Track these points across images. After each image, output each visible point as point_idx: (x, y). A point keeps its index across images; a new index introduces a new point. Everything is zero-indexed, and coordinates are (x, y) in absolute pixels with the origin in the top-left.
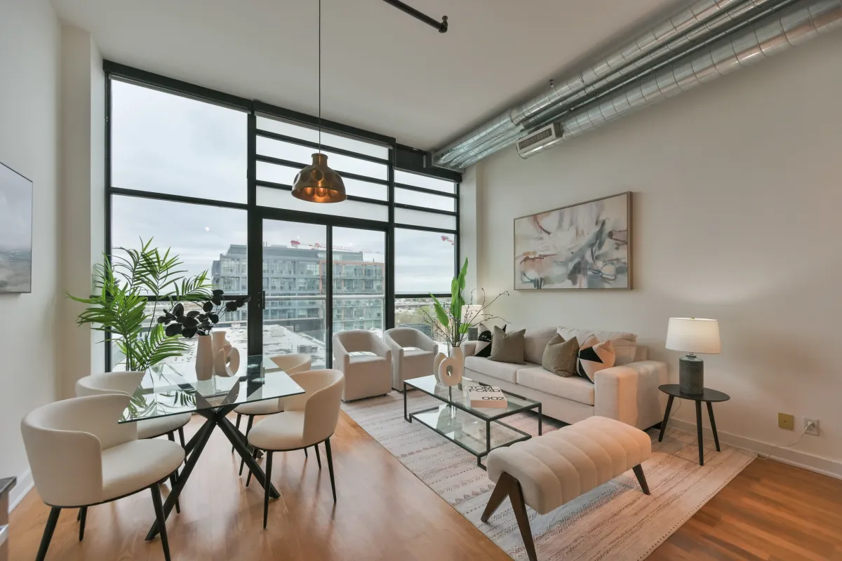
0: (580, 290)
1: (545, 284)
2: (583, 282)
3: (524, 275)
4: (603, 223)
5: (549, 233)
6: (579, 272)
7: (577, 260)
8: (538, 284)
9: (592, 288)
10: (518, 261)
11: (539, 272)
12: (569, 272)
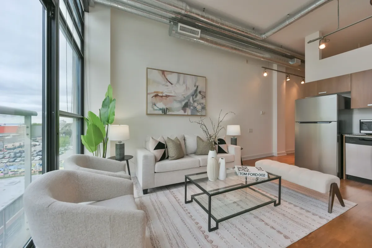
0: (188, 115)
1: (169, 111)
2: (189, 112)
3: (155, 105)
4: (197, 87)
5: (172, 84)
6: (187, 107)
7: (186, 101)
8: (165, 112)
9: (192, 115)
10: (150, 96)
11: (165, 104)
12: (182, 107)
